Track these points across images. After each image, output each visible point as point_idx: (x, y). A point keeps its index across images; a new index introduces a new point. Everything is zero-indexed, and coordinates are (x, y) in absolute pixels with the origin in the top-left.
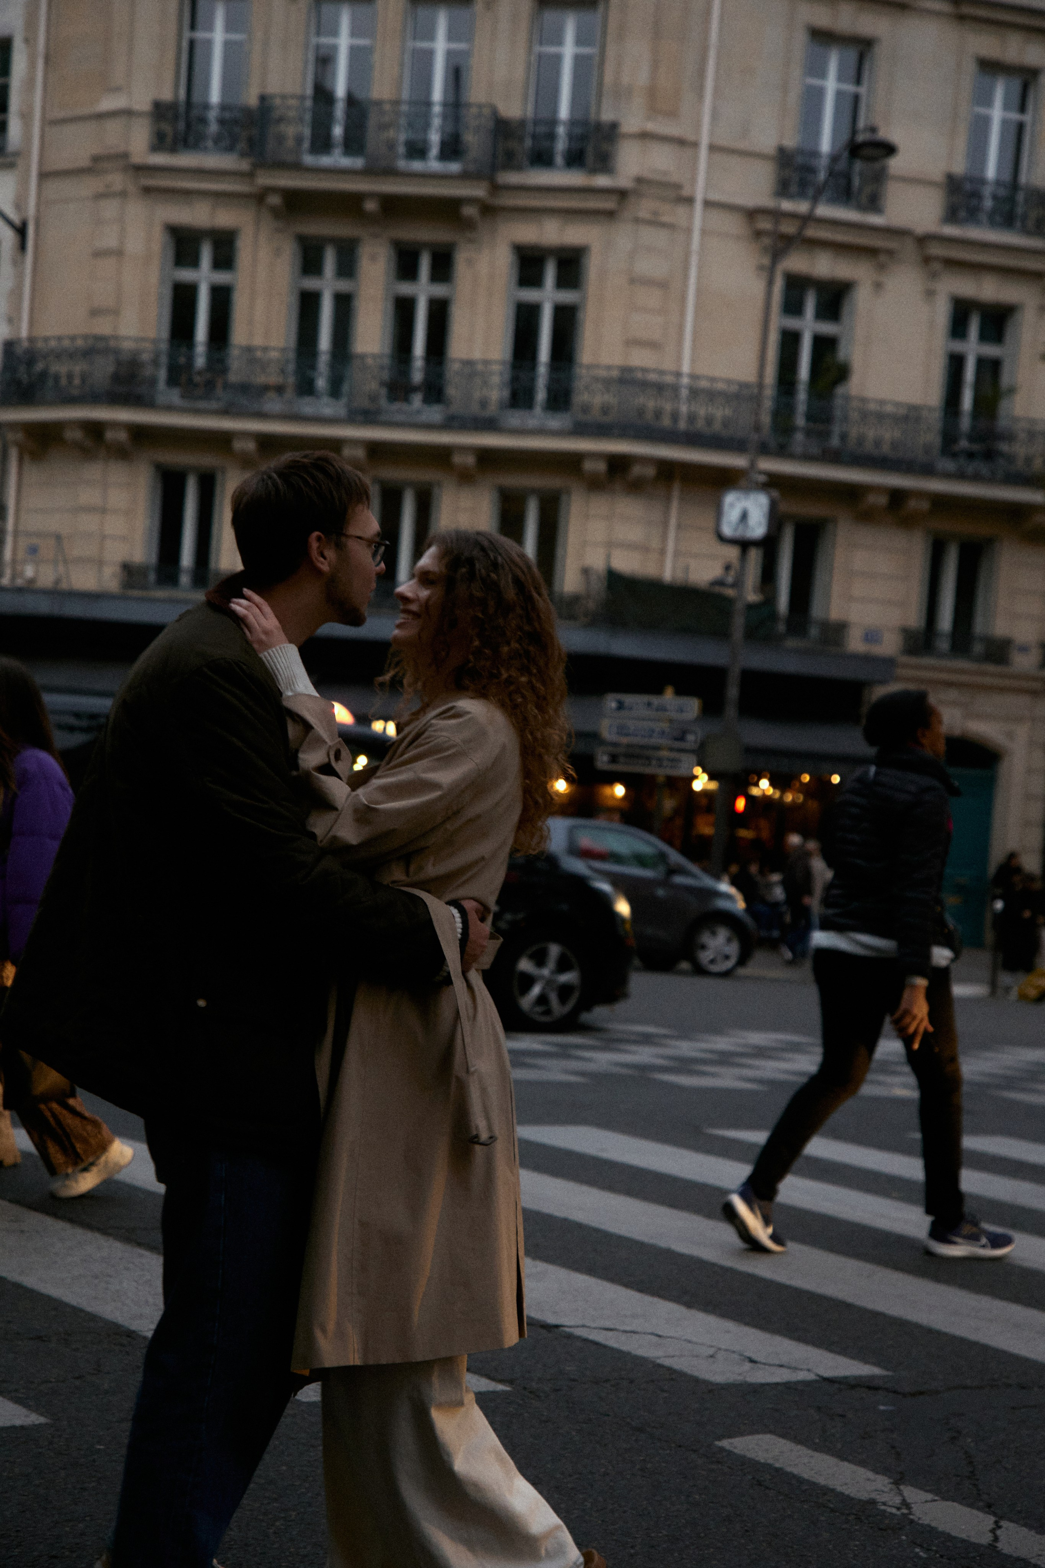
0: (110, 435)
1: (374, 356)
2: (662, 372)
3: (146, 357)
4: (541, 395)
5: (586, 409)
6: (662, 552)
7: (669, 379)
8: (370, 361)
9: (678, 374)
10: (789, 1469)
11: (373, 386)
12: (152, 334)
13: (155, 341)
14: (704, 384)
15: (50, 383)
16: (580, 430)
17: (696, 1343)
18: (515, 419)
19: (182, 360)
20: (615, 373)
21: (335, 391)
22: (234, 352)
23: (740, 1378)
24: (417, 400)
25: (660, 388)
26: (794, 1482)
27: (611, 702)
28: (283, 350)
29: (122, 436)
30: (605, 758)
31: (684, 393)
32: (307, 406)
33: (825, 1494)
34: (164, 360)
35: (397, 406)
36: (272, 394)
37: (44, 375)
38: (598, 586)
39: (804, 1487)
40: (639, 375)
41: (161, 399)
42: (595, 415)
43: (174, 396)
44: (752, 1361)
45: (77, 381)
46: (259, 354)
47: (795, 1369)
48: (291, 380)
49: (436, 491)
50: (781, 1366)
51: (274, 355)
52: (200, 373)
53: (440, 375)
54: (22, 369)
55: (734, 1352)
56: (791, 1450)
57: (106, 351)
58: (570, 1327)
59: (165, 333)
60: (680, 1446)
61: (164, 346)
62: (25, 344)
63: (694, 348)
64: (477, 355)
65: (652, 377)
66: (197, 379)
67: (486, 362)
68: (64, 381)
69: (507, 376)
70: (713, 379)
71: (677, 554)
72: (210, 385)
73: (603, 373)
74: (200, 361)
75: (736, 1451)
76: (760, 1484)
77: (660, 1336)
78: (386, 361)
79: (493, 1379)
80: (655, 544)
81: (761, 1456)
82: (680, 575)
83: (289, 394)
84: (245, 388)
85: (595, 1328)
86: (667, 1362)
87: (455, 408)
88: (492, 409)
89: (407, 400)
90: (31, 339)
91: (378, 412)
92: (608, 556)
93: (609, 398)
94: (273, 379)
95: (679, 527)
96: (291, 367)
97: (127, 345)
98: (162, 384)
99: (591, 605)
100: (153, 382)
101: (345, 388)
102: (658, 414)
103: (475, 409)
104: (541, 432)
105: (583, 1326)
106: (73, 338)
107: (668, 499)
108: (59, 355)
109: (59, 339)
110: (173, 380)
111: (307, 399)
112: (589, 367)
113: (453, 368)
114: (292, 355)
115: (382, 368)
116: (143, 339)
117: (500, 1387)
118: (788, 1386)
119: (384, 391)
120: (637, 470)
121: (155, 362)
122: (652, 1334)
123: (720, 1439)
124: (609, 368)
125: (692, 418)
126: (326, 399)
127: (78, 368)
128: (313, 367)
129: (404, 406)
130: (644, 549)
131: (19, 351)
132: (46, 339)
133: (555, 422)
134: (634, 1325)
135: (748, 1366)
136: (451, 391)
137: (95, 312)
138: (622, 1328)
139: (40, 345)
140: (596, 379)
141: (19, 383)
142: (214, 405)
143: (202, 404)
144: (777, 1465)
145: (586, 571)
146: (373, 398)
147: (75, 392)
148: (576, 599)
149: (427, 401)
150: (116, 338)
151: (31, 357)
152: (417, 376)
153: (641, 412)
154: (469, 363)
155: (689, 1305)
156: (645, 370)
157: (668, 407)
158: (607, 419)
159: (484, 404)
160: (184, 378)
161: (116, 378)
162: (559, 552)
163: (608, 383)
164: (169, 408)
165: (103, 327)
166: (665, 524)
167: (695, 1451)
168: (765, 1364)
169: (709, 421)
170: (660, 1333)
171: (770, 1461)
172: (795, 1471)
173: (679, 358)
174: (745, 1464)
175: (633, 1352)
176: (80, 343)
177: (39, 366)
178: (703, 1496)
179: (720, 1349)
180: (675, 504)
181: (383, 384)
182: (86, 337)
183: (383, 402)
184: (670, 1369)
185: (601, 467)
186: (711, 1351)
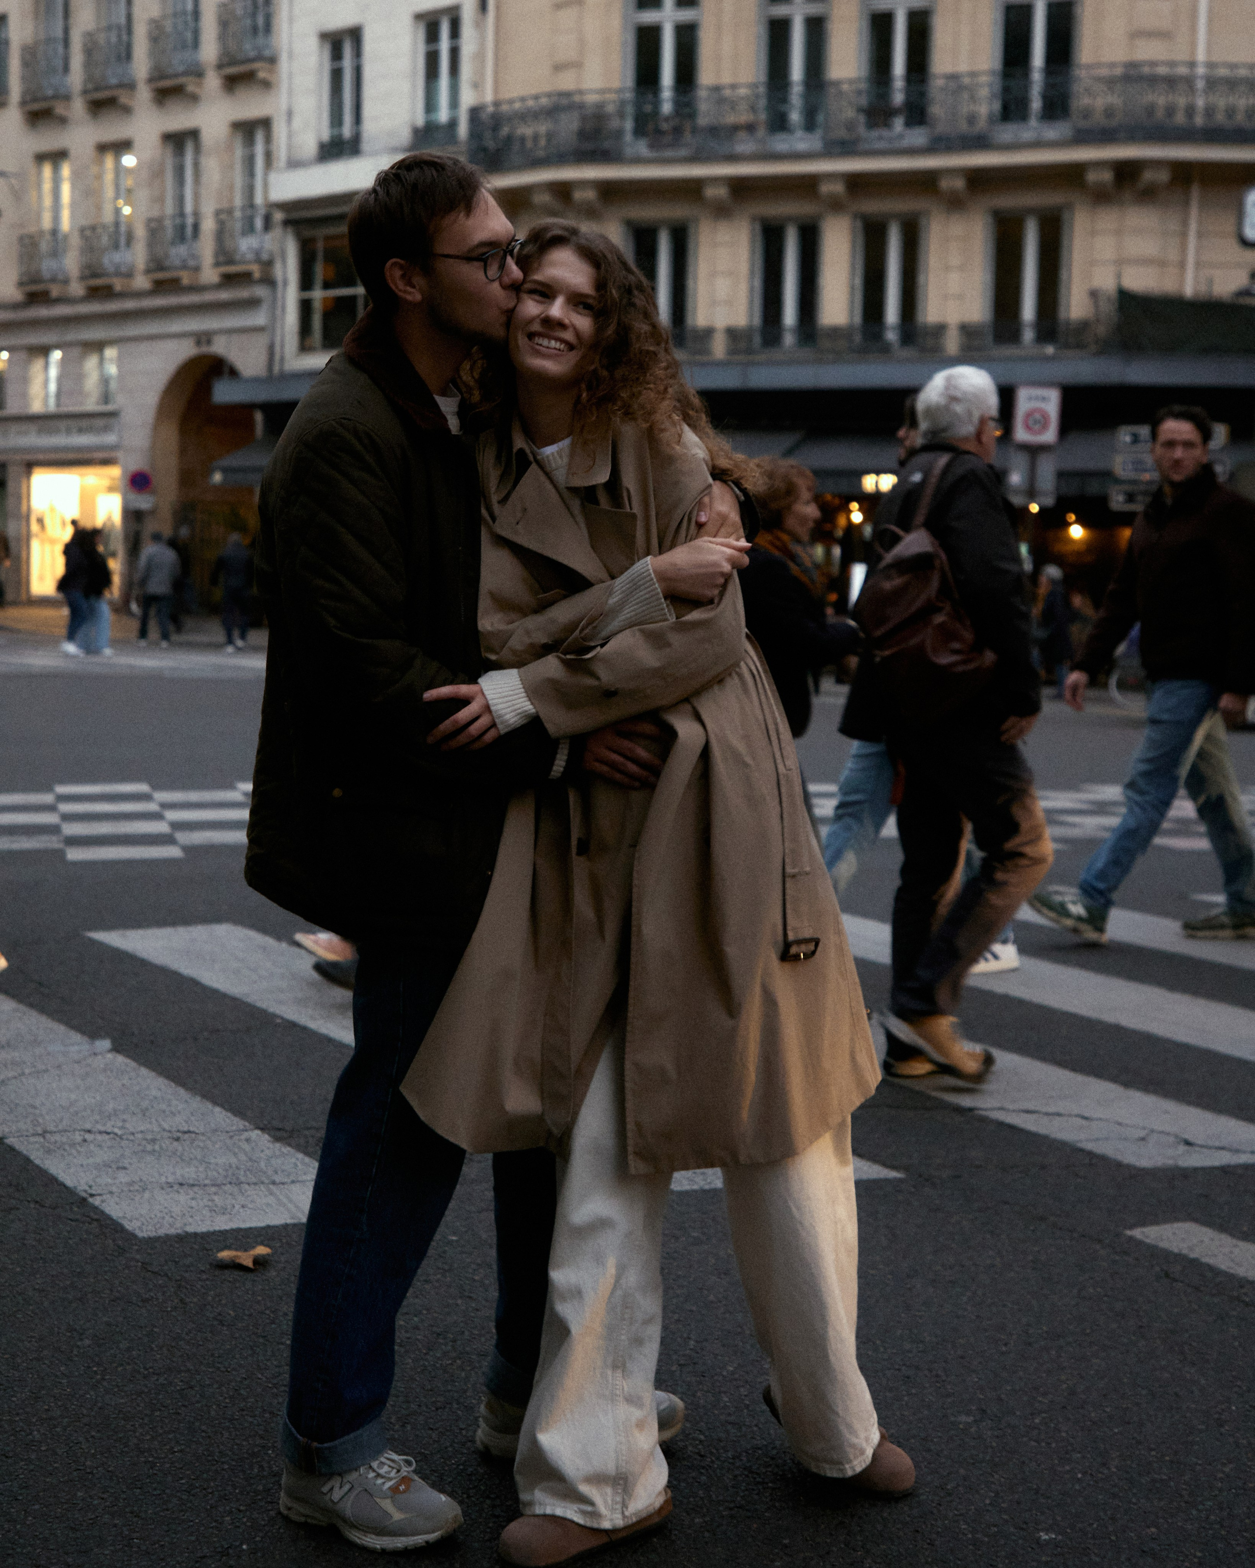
0: (579, 195)
1: (851, 82)
2: (1172, 64)
3: (610, 109)
4: (1036, 104)
5: (1087, 114)
6: (1182, 265)
7: (1182, 71)
8: (845, 87)
9: (1192, 64)
10: (1205, 1260)
11: (850, 113)
12: (616, 84)
13: (620, 91)
14: (1223, 72)
15: (516, 147)
16: (1082, 138)
17: (1127, 1125)
18: (1007, 133)
19: (648, 108)
20: (1118, 71)
21: (810, 125)
22: (702, 93)
23: (1171, 1162)
24: (898, 123)
25: (1171, 82)
26: (1209, 1275)
27: (1124, 435)
28: (754, 86)
29: (590, 195)
30: (1121, 498)
31: (1200, 84)
32: (781, 143)
33: (1242, 1287)
34: (630, 110)
35: (875, 133)
36: (742, 135)
37: (509, 139)
38: (1108, 309)
39: (1218, 1279)
40: (1146, 70)
41: (629, 151)
42: (1099, 119)
43: (642, 148)
44: (1188, 1143)
45: (543, 142)
46: (727, 92)
47: (1237, 1151)
48: (763, 116)
49: (923, 222)
50: (1222, 1148)
51: (743, 92)
52: (667, 119)
53: (923, 94)
54: (488, 134)
55: (1168, 1134)
56: (1212, 1240)
57: (571, 107)
58: (986, 1110)
59: (629, 81)
60: (1083, 1236)
61: (629, 96)
62: (491, 109)
63: (1210, 31)
64: (963, 67)
65: (1162, 70)
66: (665, 126)
67: (973, 74)
68: (529, 144)
69: (998, 87)
70: (1233, 66)
71: (1198, 265)
72: (677, 131)
73: (1104, 72)
74: (667, 108)
75: (1148, 1241)
76: (1167, 1275)
77: (1086, 1118)
78: (863, 86)
79: (885, 1165)
80: (1173, 255)
81: (1175, 1246)
82: (1203, 289)
83: (761, 132)
84: (714, 131)
85: (1014, 1111)
86: (1089, 1146)
87: (941, 128)
88: (982, 124)
89: (887, 125)
90: (497, 104)
91: (855, 141)
92: (1119, 276)
93: (1114, 99)
94: (744, 117)
95: (1200, 235)
96: (762, 103)
97: (591, 99)
98: (628, 137)
99: (1101, 330)
100: (619, 134)
101: (820, 118)
102: (1170, 111)
103: (963, 127)
104: (1037, 145)
105: (1001, 1109)
106: (536, 97)
107: (1186, 203)
108: (524, 116)
109: (523, 99)
110: (640, 130)
111: (782, 136)
112: (1089, 67)
113: (936, 84)
114: (762, 90)
115: (859, 93)
116: (609, 90)
117: (893, 1174)
118: (1225, 1170)
119: (862, 118)
120: (1148, 176)
121: (621, 115)
122: (1077, 1116)
123: (1132, 1227)
124: (1112, 65)
125: (1210, 111)
126: (799, 133)
127: (543, 128)
128: (785, 100)
129: (885, 133)
130: (1162, 263)
131: (484, 116)
132: (511, 102)
133: (1053, 132)
134: (1060, 1106)
135: (1182, 1148)
136: (936, 110)
137: (558, 68)
138: (1044, 1110)
139: (505, 108)
140: (1099, 79)
141: (485, 150)
142: (683, 152)
143: (669, 153)
144: (1192, 1255)
145: (1094, 294)
146: (850, 126)
147: (541, 153)
148: (1084, 326)
149: (909, 124)
150: (580, 92)
151: (497, 121)
152: (898, 98)
153: (1150, 110)
154: (953, 77)
155: (1127, 1085)
156: (1153, 64)
157: (1182, 101)
158: (1114, 123)
159: (972, 119)
160: (650, 127)
161: (583, 134)
162: (1064, 275)
163: (1110, 82)
164: (638, 161)
165: (566, 82)
166: (1184, 235)
167: (1100, 1241)
168: (1202, 1146)
169: (1231, 112)
170: (1086, 1115)
171: (1185, 1252)
172: (1211, 1261)
173: (1193, 44)
174: (1156, 1254)
175: (1053, 1136)
176: (544, 101)
177: (505, 131)
178: (1099, 1290)
179: (1152, 1131)
180: (1194, 212)
181: (860, 110)
182: (549, 95)
183: (862, 130)
184: (1090, 1154)
185: (1107, 176)
186: (1142, 1134)
